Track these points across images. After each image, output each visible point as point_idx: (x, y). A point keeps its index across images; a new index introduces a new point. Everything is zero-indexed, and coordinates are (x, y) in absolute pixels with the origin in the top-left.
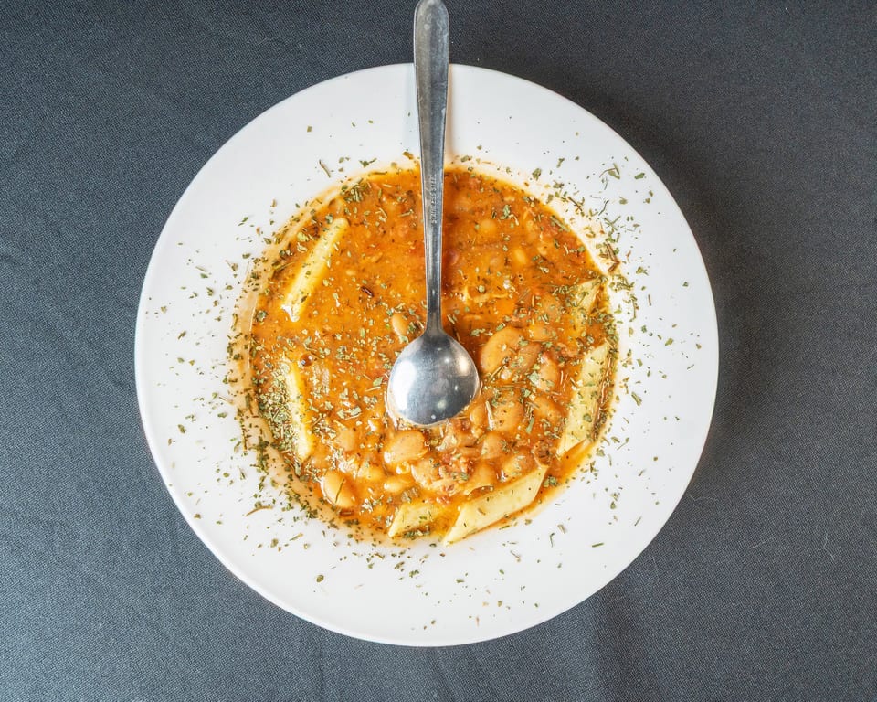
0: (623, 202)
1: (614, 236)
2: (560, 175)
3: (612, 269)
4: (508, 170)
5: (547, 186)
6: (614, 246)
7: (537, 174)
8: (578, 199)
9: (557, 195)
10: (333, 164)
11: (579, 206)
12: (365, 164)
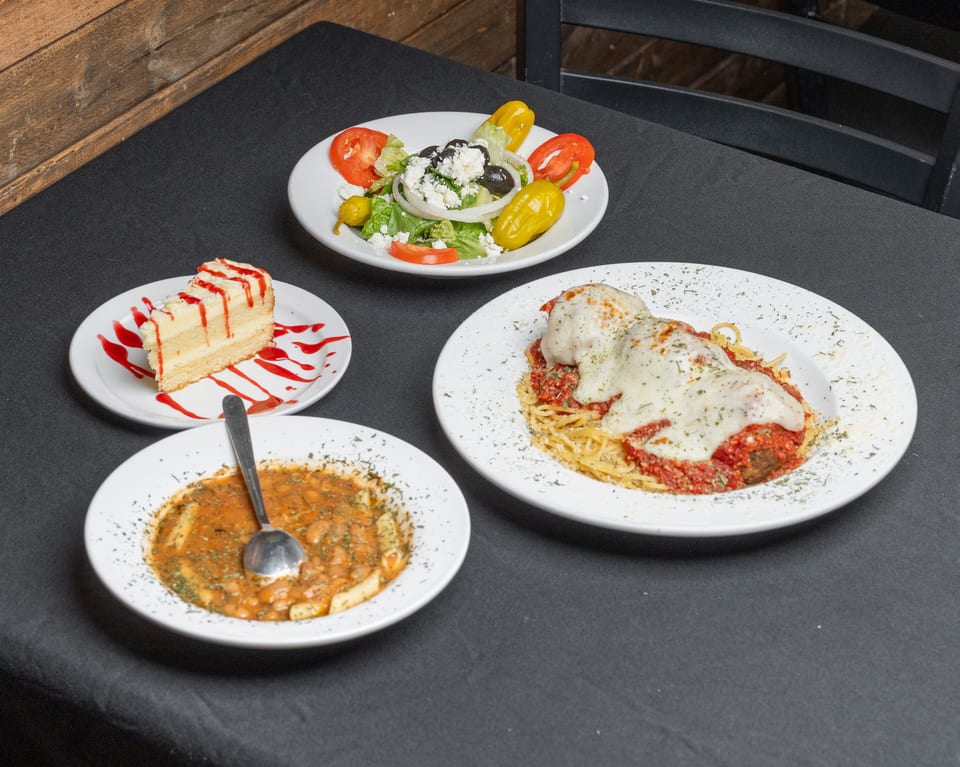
0: (370, 450)
1: (372, 467)
2: (325, 452)
3: (378, 484)
4: (292, 460)
5: (320, 460)
6: (374, 472)
7: (311, 456)
8: (342, 459)
9: (328, 462)
10: (180, 476)
11: (344, 462)
12: (200, 474)
